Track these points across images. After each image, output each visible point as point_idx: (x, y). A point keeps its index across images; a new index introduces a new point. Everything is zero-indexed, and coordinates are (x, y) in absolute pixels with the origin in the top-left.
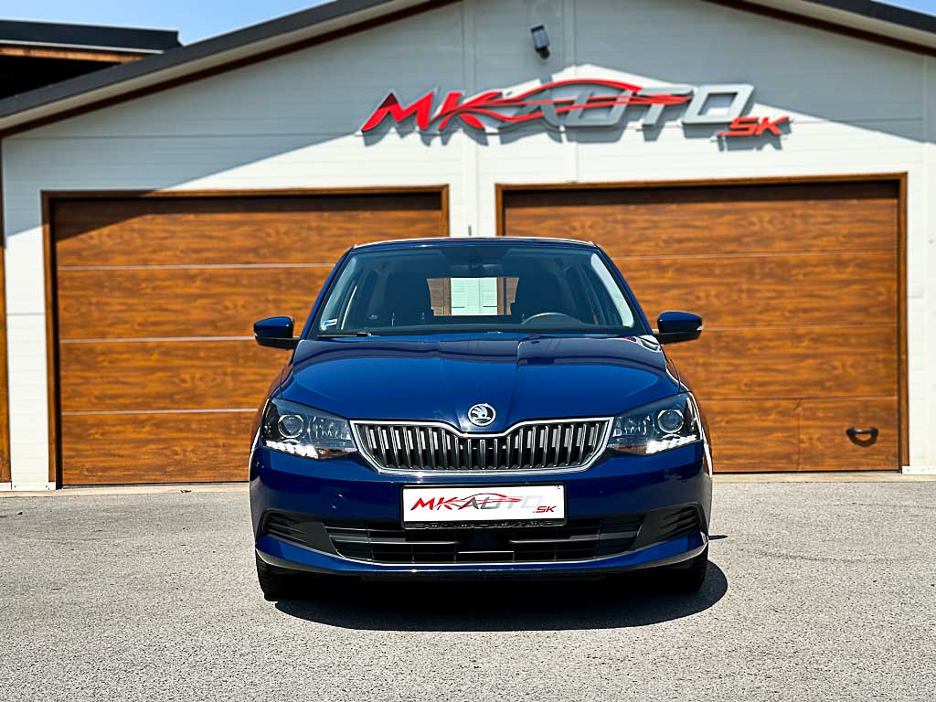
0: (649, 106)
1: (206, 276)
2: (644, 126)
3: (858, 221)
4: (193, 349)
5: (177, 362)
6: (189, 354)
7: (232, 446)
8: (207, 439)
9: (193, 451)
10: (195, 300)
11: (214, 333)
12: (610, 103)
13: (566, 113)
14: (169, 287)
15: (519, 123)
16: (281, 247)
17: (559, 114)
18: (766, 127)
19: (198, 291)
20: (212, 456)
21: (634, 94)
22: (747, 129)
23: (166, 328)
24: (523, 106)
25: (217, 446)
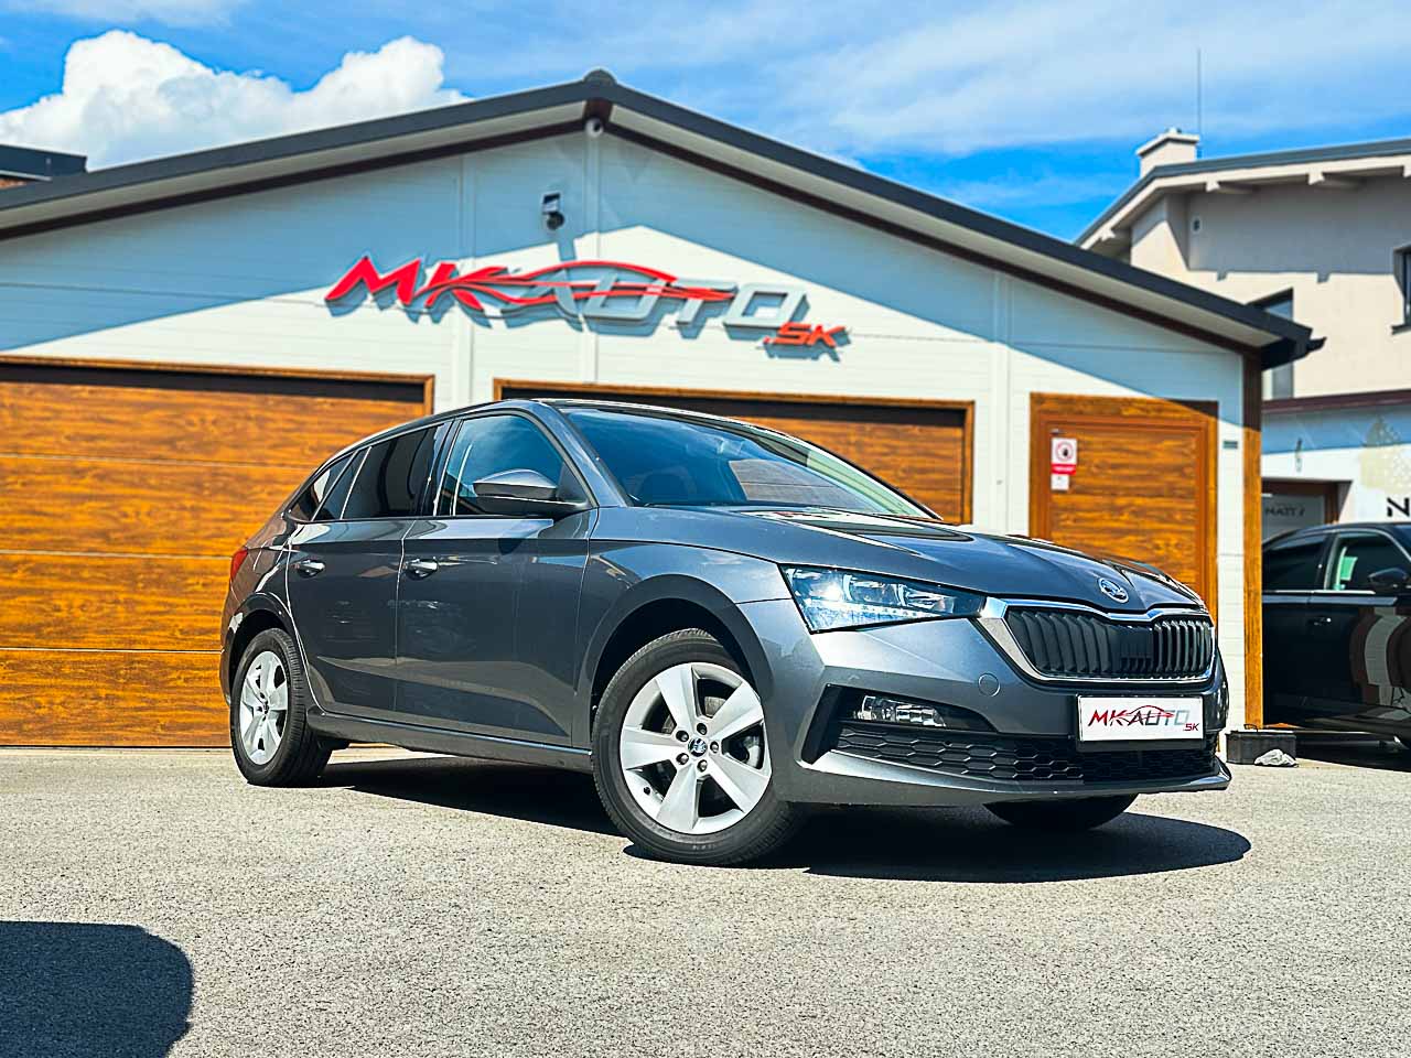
0: (685, 300)
1: (99, 471)
2: (678, 323)
3: (918, 454)
4: (73, 566)
5: (48, 584)
6: (69, 572)
7: (118, 698)
8: (83, 688)
9: (62, 704)
10: (82, 504)
11: (105, 547)
12: (638, 293)
13: (586, 299)
14: (48, 483)
15: (528, 306)
16: (205, 439)
17: (577, 300)
18: (819, 336)
19: (87, 491)
20: (89, 711)
21: (668, 285)
22: (797, 337)
23: (37, 537)
24: (533, 286)
25: (98, 698)
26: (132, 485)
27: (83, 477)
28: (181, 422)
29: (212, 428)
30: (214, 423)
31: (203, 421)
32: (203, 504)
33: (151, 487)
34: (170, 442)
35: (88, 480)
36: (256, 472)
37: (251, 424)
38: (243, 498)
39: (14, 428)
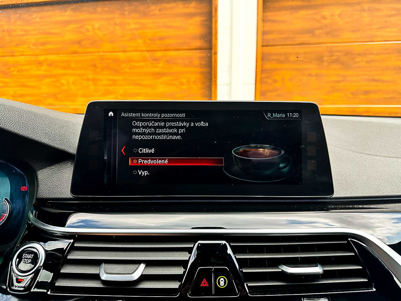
1: (49, 62)
10: (43, 80)
16: (96, 39)
19: (45, 73)
26: (64, 68)
27: (42, 66)
28: (83, 30)
29: (98, 32)
30: (99, 29)
31: (94, 29)
32: (98, 77)
33: (73, 69)
34: (79, 42)
35: (44, 67)
36: (121, 55)
37: (118, 28)
38: (116, 71)
39: (10, 42)
